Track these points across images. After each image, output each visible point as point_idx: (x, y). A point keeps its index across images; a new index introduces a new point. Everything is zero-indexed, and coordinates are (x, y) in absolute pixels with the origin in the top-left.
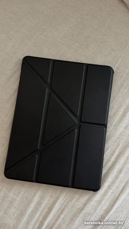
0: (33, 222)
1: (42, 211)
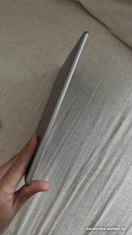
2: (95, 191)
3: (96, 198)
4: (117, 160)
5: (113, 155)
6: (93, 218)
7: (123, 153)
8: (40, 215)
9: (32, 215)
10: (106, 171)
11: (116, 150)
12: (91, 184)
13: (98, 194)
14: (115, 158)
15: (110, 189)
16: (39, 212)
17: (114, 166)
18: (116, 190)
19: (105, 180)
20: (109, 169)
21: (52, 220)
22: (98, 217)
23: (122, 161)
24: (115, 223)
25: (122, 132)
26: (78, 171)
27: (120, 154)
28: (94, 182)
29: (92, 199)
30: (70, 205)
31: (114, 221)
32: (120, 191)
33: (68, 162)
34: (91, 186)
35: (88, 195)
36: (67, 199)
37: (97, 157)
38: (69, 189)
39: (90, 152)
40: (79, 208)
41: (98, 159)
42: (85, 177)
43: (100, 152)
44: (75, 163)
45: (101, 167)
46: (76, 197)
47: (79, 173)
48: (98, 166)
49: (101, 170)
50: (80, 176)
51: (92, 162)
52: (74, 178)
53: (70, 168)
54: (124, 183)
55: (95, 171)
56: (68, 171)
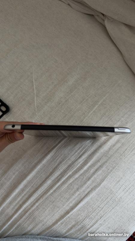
0: (14, 204)
1: (23, 196)
2: (76, 187)
3: (75, 192)
4: (100, 166)
5: (98, 161)
6: (68, 208)
7: (106, 162)
8: (25, 195)
9: (18, 193)
10: (89, 172)
11: (101, 158)
12: (74, 180)
13: (78, 189)
14: (99, 164)
15: (88, 188)
16: (25, 193)
17: (97, 170)
18: (92, 190)
19: (86, 179)
20: (91, 171)
21: (34, 201)
22: (72, 208)
23: (104, 168)
24: (85, 217)
25: (110, 145)
26: (66, 166)
27: (104, 162)
28: (77, 178)
29: (71, 192)
30: (52, 193)
31: (84, 215)
32: (96, 191)
33: (60, 157)
34: (74, 182)
35: (69, 189)
36: (51, 187)
37: (85, 160)
38: (55, 179)
39: (80, 154)
40: (58, 197)
41: (85, 161)
42: (71, 173)
43: (88, 156)
44: (66, 159)
45: (85, 168)
46: (59, 187)
47: (66, 169)
48: (84, 167)
49: (85, 171)
50: (67, 171)
51: (80, 163)
52: (62, 171)
53: (61, 162)
54: (101, 186)
55: (80, 170)
56: (58, 165)
